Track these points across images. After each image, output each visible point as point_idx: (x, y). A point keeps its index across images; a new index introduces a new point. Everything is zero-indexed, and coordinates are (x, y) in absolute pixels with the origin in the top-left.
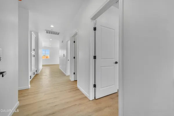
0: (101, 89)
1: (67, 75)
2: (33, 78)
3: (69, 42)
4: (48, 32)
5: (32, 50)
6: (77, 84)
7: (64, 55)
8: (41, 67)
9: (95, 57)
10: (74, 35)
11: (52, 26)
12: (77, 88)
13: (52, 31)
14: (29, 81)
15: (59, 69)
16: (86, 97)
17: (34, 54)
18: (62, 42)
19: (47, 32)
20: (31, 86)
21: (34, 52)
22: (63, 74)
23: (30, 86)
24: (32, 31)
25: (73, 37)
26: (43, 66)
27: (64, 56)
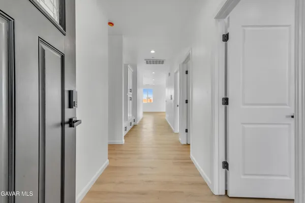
0: (243, 177)
1: (175, 132)
2: (130, 131)
3: (178, 74)
4: (149, 62)
5: (128, 90)
6: (190, 151)
7: (171, 96)
8: (140, 115)
9: (226, 101)
10: (185, 61)
11: (153, 52)
12: (190, 159)
13: (153, 59)
14: (123, 136)
15: (165, 120)
16: (205, 184)
17: (131, 96)
18: (169, 74)
19: (147, 63)
20: (125, 142)
21: (131, 93)
22: (170, 130)
23: (124, 140)
24: (128, 64)
25: (184, 63)
26: (144, 113)
27: (171, 99)
